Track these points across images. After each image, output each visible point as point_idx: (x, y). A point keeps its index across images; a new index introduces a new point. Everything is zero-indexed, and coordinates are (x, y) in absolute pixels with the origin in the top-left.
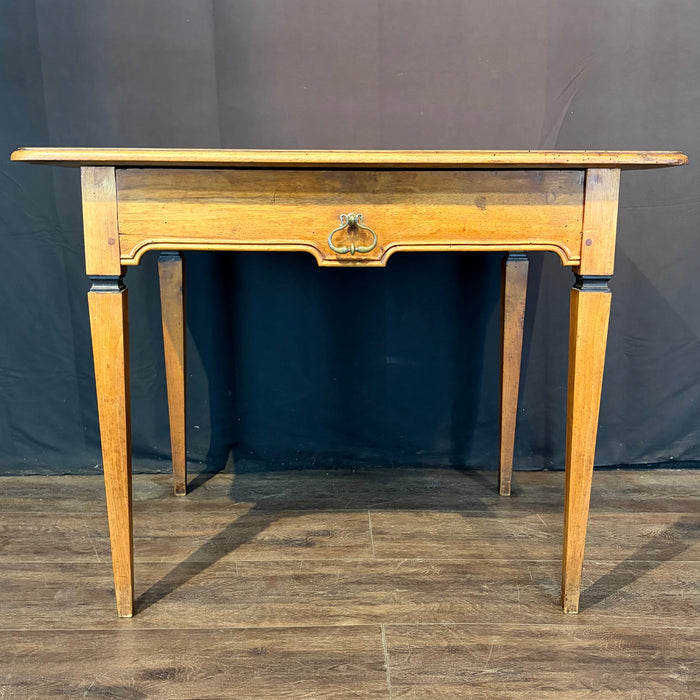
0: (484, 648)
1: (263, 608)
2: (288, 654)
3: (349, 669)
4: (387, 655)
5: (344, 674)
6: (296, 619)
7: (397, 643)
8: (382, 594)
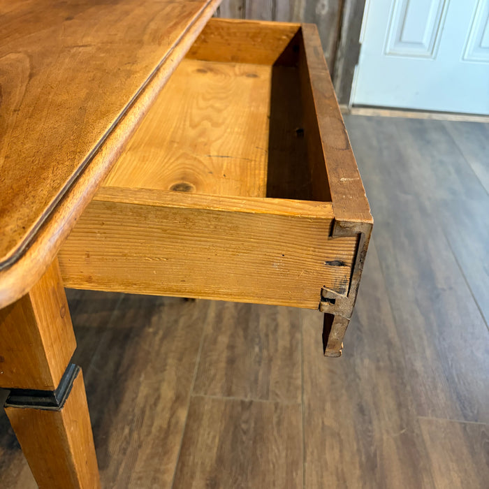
0: (231, 347)
1: (140, 478)
2: (220, 460)
3: (246, 422)
4: (231, 398)
5: (253, 425)
6: (166, 452)
7: (217, 390)
8: (144, 390)
